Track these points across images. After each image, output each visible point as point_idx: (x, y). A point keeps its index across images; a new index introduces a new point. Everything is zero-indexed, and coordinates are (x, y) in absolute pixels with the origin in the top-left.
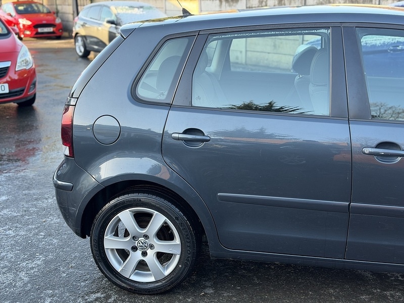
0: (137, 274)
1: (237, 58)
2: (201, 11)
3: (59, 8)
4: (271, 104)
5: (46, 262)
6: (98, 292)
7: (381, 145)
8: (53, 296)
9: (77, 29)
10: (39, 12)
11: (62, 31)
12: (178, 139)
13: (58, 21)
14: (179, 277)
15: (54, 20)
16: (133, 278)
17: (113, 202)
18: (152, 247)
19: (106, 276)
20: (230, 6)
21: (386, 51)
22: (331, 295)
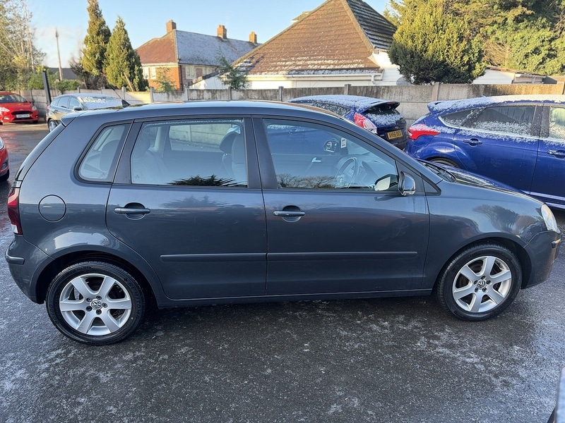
0: (94, 329)
1: (184, 137)
2: (153, 101)
3: (35, 98)
4: (213, 177)
5: (10, 326)
6: (59, 348)
7: (287, 208)
8: (14, 358)
9: (50, 115)
10: (17, 102)
11: (38, 117)
12: (121, 212)
13: (34, 109)
14: (132, 327)
15: (31, 108)
16: (91, 333)
17: (64, 271)
18: (105, 305)
19: (65, 335)
20: (176, 98)
21: (288, 133)
22: (257, 322)
